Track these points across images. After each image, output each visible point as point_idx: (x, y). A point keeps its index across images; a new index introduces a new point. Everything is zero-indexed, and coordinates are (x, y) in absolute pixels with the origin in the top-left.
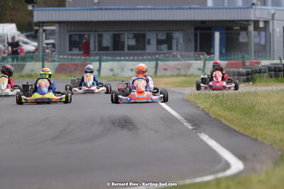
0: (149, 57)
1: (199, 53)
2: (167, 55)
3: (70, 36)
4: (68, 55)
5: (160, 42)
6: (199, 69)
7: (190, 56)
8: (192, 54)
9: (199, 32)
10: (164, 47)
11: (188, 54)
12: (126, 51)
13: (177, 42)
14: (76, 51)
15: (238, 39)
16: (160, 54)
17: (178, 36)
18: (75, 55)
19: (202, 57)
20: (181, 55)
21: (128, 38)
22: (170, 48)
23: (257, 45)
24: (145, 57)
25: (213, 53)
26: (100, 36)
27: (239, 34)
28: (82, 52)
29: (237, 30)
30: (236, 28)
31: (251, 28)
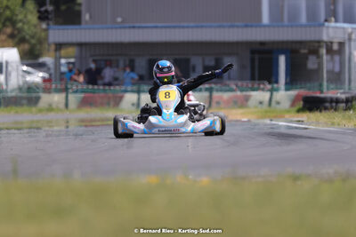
1: (257, 82)
2: (219, 85)
6: (261, 103)
8: (249, 84)
9: (257, 57)
11: (244, 83)
15: (305, 65)
19: (262, 86)
23: (330, 72)
25: (277, 82)
27: (307, 58)
29: (304, 54)
30: (304, 51)
31: (323, 51)
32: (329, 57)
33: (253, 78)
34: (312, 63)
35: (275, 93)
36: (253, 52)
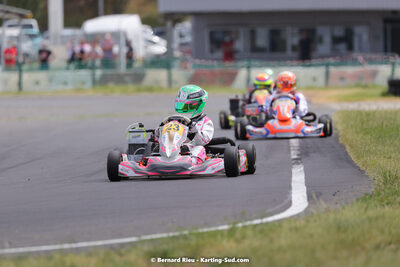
3: (212, 34)
4: (207, 59)
5: (336, 40)
9: (389, 26)
10: (342, 47)
11: (373, 56)
13: (360, 40)
18: (217, 59)
22: (350, 48)
26: (253, 32)
33: (386, 50)
36: (386, 21)
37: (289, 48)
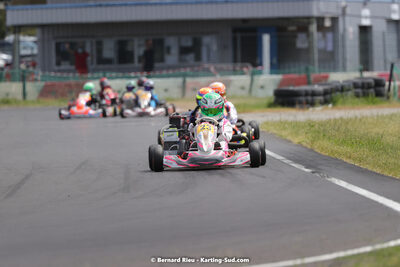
0: (171, 72)
1: (239, 64)
2: (196, 69)
3: (58, 45)
4: (55, 72)
5: (184, 51)
6: (243, 88)
7: (228, 70)
8: (230, 66)
9: (239, 35)
10: (190, 57)
11: (224, 66)
12: (136, 64)
13: (209, 50)
14: (65, 66)
15: (294, 44)
16: (185, 67)
17: (210, 42)
19: (245, 70)
20: (215, 68)
21: (140, 46)
22: (198, 58)
23: (322, 51)
24: (164, 72)
25: (261, 64)
26: (99, 44)
27: (295, 37)
28: (73, 67)
29: (293, 31)
30: (292, 28)
31: (313, 28)
32: (320, 35)
33: (235, 61)
34: (301, 42)
35: (256, 77)
36: (235, 30)
37: (136, 60)
